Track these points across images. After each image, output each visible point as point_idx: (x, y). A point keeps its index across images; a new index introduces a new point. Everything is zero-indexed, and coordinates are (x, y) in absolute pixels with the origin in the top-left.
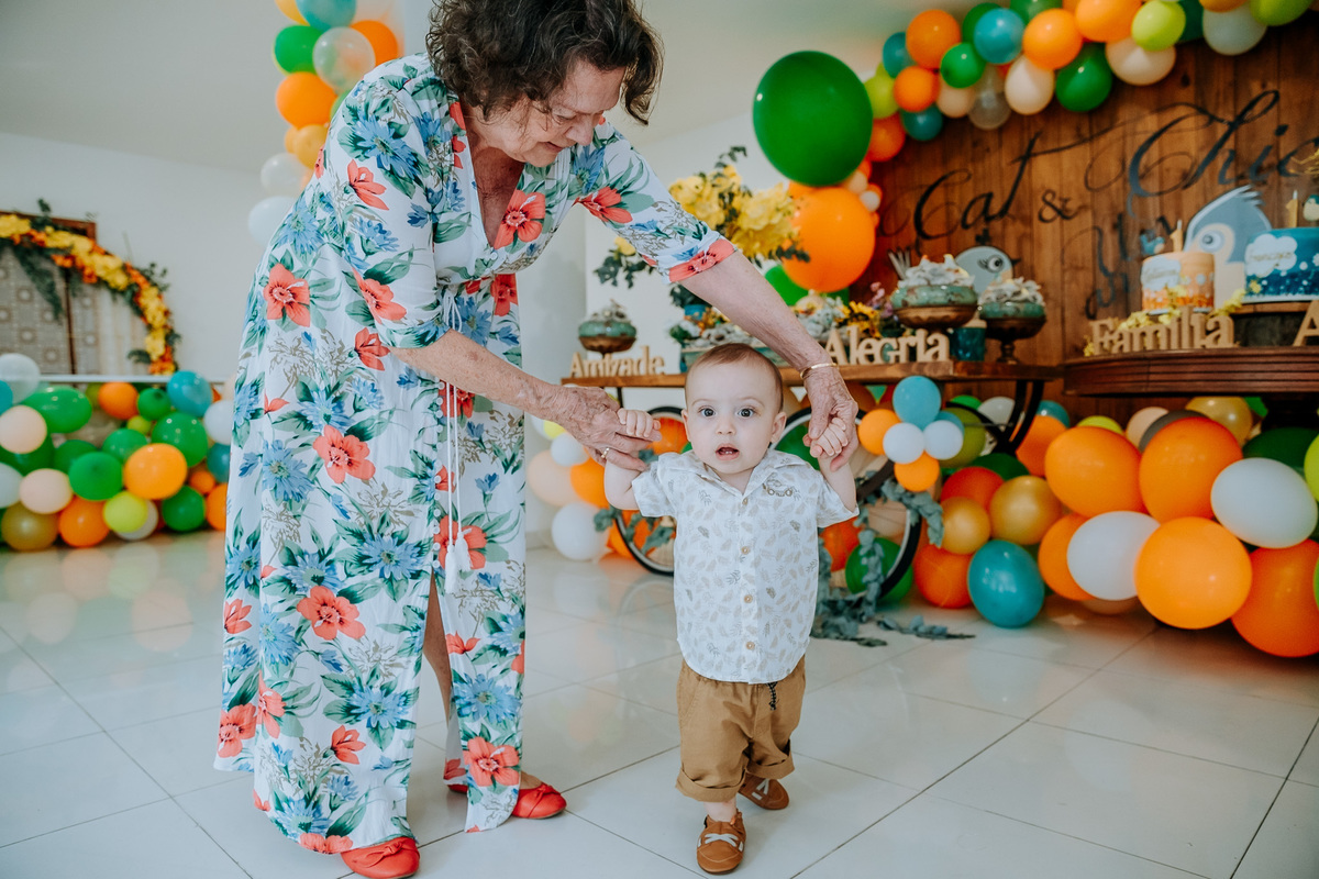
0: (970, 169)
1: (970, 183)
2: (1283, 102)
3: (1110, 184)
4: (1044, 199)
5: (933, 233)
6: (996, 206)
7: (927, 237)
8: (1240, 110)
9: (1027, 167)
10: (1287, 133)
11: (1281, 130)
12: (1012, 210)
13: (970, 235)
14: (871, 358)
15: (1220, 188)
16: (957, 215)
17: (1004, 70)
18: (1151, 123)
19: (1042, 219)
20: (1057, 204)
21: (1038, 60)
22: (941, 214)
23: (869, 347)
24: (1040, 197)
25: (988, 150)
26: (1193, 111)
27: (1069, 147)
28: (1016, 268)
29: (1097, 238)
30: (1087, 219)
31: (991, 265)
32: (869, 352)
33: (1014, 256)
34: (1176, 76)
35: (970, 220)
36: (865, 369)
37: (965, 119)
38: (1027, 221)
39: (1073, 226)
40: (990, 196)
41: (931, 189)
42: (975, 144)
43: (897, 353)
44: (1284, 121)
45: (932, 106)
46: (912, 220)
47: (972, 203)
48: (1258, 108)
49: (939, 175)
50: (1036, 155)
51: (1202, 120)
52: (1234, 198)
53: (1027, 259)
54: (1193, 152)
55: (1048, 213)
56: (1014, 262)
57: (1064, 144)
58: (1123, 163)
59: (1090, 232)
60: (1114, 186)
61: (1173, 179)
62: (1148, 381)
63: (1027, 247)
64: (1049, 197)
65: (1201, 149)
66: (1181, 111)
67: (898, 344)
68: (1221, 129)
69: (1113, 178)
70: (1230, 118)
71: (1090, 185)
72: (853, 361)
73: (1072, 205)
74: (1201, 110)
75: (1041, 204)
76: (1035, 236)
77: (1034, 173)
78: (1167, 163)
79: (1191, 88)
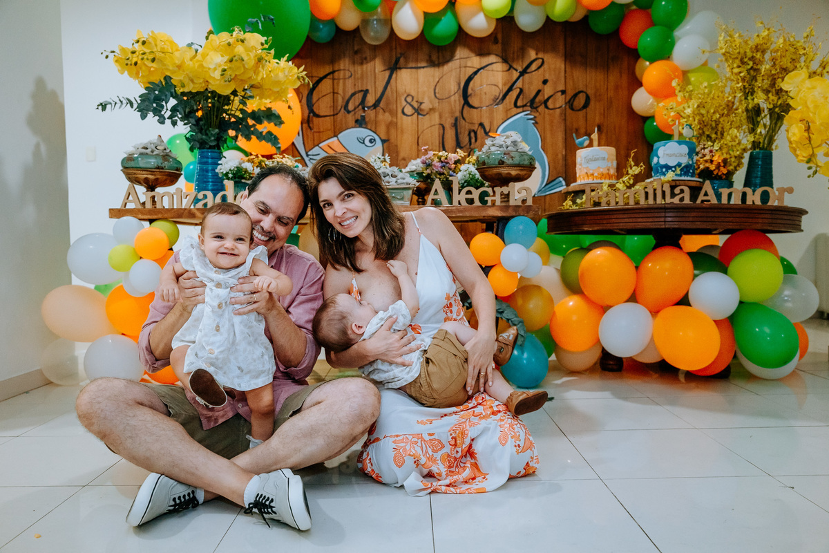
0: (352, 70)
1: (352, 80)
2: (546, 66)
3: (450, 97)
4: (406, 100)
5: (322, 114)
6: (371, 100)
7: (318, 116)
8: (524, 67)
9: (394, 76)
10: (548, 84)
11: (545, 82)
12: (382, 104)
13: (351, 118)
14: (470, 201)
15: (515, 110)
16: (340, 102)
18: (476, 62)
19: (403, 113)
20: (416, 105)
22: (328, 99)
23: (469, 192)
24: (403, 99)
25: (366, 58)
26: (500, 60)
27: (423, 67)
28: (385, 145)
29: (442, 131)
30: (435, 118)
31: (367, 142)
32: (469, 196)
33: (384, 137)
34: (493, 38)
35: (351, 107)
36: (465, 210)
38: (393, 113)
39: (425, 121)
40: (366, 92)
41: (321, 79)
42: (357, 52)
43: (493, 198)
44: (547, 77)
45: (333, 19)
47: (353, 94)
48: (534, 67)
49: (327, 71)
50: (400, 68)
51: (505, 67)
52: (521, 117)
53: (393, 139)
54: (500, 86)
55: (408, 110)
56: (383, 141)
57: (419, 65)
58: (459, 84)
59: (437, 127)
60: (452, 98)
61: (489, 100)
62: (665, 222)
63: (393, 131)
64: (409, 99)
65: (504, 84)
66: (492, 58)
67: (494, 192)
68: (516, 75)
69: (452, 93)
70: (520, 69)
71: (437, 95)
72: (455, 203)
73: (425, 106)
74: (505, 60)
75: (404, 103)
76: (399, 124)
77: (399, 81)
78: (486, 89)
79: (499, 45)
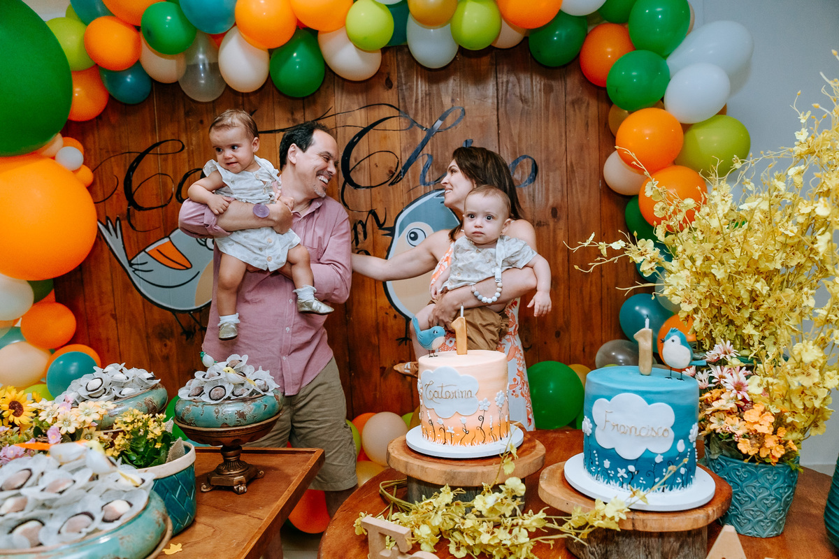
0: (184, 139)
1: (185, 155)
2: (467, 118)
5: (146, 205)
7: (140, 209)
15: (422, 189)
17: (216, 40)
18: (360, 117)
21: (252, 37)
22: (154, 184)
25: (202, 122)
26: (396, 113)
31: (210, 243)
34: (382, 78)
37: (175, 86)
41: (141, 156)
42: (187, 114)
44: (470, 135)
45: (136, 66)
46: (121, 188)
48: (449, 120)
49: (150, 143)
51: (404, 123)
52: (432, 199)
54: (399, 153)
61: (381, 175)
65: (404, 151)
66: (385, 112)
68: (421, 135)
70: (426, 125)
74: (403, 114)
78: (376, 158)
79: (394, 90)
